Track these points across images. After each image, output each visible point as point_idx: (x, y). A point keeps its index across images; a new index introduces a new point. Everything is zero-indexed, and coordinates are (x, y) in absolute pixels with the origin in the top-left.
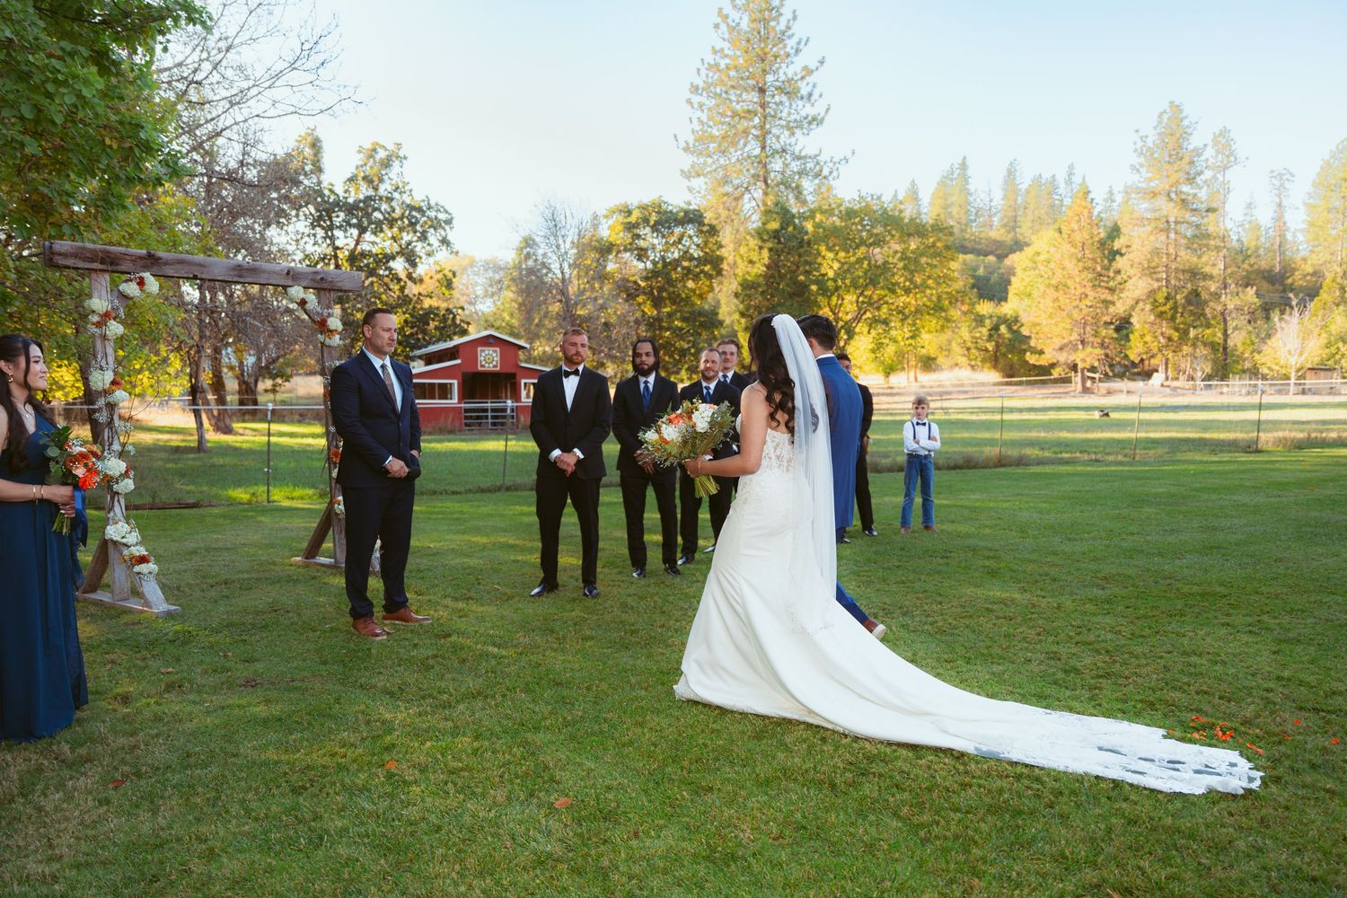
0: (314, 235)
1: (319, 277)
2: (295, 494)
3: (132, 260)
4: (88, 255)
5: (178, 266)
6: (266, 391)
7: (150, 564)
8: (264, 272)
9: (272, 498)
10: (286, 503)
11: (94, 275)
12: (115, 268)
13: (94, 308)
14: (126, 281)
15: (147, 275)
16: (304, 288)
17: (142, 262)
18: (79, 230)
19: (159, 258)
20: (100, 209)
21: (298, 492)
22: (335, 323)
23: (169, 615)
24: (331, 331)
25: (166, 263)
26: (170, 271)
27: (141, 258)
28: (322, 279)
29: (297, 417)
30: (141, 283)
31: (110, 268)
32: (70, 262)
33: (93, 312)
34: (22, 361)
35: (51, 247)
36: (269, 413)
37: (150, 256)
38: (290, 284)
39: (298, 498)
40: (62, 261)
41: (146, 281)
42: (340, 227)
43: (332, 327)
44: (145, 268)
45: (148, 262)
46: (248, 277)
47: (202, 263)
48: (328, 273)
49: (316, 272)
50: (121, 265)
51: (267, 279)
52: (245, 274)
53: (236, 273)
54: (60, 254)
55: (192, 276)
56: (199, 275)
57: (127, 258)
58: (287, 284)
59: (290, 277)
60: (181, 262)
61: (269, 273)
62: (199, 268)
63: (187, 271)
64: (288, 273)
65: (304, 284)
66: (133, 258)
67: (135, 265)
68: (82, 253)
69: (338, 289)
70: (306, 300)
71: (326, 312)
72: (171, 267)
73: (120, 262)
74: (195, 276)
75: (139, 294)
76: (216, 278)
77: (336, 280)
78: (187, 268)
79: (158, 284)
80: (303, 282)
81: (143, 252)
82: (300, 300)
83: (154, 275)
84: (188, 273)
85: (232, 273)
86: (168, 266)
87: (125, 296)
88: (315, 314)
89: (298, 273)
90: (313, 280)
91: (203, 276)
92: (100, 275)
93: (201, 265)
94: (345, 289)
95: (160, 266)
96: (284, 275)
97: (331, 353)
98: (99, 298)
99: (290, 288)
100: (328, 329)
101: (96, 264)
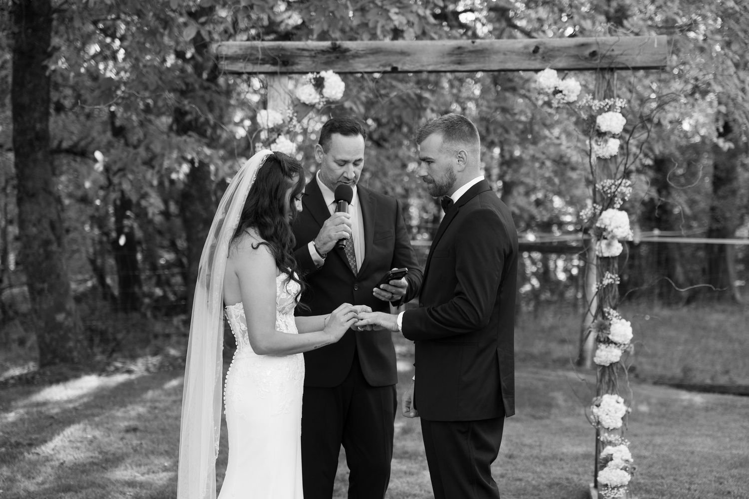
1: (587, 52)
3: (311, 57)
5: (371, 58)
8: (497, 52)
12: (290, 68)
15: (329, 74)
16: (559, 70)
17: (324, 58)
19: (347, 50)
22: (612, 122)
24: (605, 134)
25: (356, 55)
27: (323, 52)
28: (594, 54)
30: (319, 84)
31: (284, 69)
37: (335, 49)
38: (537, 65)
40: (227, 66)
41: (326, 82)
43: (604, 129)
44: (328, 65)
45: (333, 56)
46: (472, 63)
47: (406, 50)
48: (604, 44)
49: (583, 45)
50: (297, 64)
51: (501, 62)
52: (467, 59)
53: (453, 58)
54: (227, 58)
55: (389, 69)
56: (400, 67)
57: (306, 53)
58: (533, 67)
59: (538, 56)
60: (376, 52)
61: (505, 54)
62: (400, 57)
63: (383, 62)
64: (536, 50)
65: (561, 65)
66: (313, 53)
67: (314, 62)
68: (251, 54)
69: (621, 66)
70: (560, 89)
71: (596, 104)
72: (362, 59)
73: (297, 61)
74: (395, 70)
75: (317, 100)
76: (424, 69)
77: (616, 53)
78: (383, 59)
79: (343, 85)
80: (560, 61)
81: (327, 44)
82: (552, 90)
83: (339, 73)
84: (384, 66)
85: (447, 59)
86: (357, 60)
87: (304, 104)
88: (580, 108)
89: (553, 49)
90: (576, 57)
91: (406, 68)
92: (276, 79)
93: (403, 53)
94: (634, 65)
95: (347, 60)
96: (529, 54)
97: (608, 168)
98: (274, 109)
99: (540, 74)
100: (598, 131)
101: (267, 66)
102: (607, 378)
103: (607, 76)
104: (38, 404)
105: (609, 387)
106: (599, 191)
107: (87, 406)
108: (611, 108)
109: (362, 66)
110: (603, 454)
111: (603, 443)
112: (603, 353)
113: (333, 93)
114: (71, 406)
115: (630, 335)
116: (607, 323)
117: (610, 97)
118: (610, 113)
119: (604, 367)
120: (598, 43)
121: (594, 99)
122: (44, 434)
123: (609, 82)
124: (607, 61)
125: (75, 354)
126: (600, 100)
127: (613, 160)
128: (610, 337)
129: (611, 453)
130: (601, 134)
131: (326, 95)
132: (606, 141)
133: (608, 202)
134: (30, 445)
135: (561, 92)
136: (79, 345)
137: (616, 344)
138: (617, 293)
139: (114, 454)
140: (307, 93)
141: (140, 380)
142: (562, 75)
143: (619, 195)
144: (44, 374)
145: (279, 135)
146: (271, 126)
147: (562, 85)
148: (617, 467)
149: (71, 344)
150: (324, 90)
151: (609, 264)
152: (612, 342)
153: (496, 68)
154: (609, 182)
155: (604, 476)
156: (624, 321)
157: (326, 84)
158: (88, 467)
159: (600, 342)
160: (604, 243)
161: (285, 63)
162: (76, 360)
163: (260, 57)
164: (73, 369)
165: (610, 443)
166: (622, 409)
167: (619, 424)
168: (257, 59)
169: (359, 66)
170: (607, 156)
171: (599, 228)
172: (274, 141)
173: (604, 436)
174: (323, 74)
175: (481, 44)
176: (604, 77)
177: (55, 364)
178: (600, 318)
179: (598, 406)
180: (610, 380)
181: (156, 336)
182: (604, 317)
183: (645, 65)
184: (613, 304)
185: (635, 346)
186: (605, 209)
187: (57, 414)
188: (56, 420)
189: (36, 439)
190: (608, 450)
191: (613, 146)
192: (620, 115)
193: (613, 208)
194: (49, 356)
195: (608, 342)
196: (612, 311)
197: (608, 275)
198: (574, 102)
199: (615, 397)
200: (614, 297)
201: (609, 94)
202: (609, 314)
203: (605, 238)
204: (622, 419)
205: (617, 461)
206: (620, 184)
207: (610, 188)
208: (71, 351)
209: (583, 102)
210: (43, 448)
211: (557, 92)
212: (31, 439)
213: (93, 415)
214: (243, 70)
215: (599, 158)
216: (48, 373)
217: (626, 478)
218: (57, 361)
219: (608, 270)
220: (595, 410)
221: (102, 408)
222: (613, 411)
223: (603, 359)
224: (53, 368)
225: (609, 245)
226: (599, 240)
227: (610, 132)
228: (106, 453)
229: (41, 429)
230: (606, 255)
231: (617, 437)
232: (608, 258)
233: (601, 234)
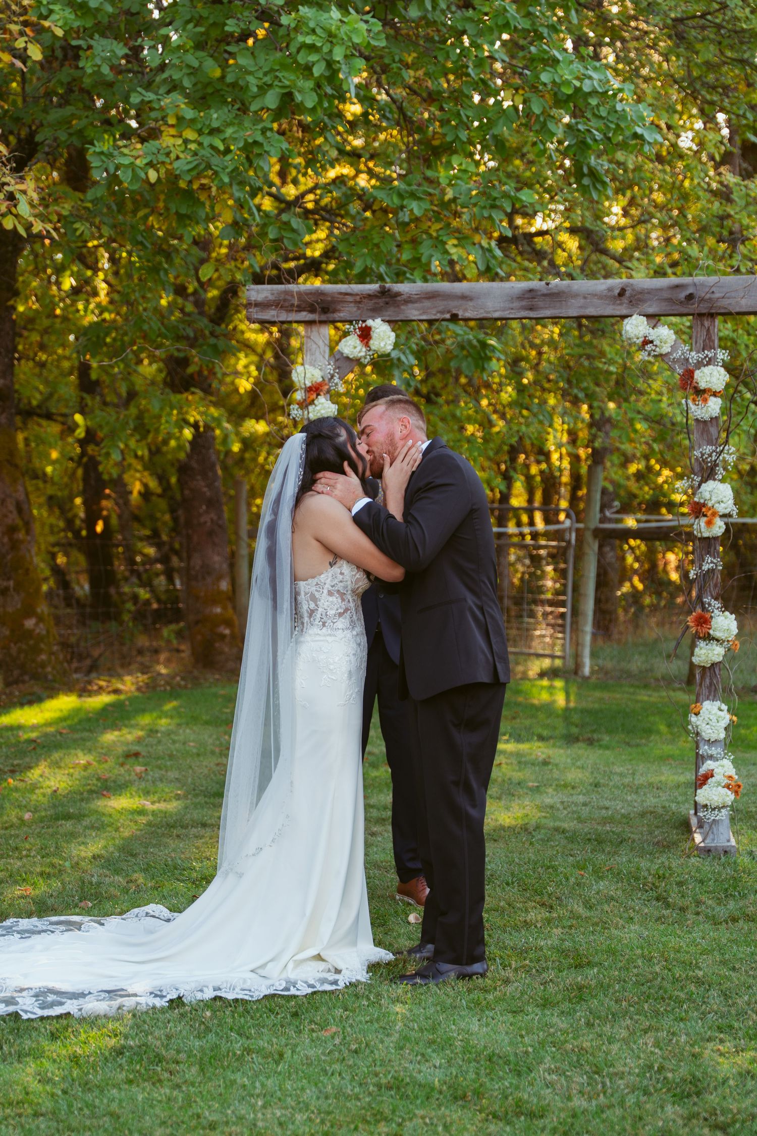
1: (682, 295)
3: (355, 302)
5: (427, 304)
8: (575, 296)
11: (308, 330)
12: (331, 316)
13: (299, 380)
14: (346, 335)
15: (377, 323)
16: (649, 316)
17: (370, 304)
19: (398, 294)
22: (713, 377)
24: (704, 391)
25: (409, 300)
27: (370, 296)
28: (690, 297)
30: (365, 335)
31: (323, 318)
32: (268, 315)
37: (384, 292)
38: (624, 312)
40: (256, 315)
41: (375, 332)
43: (703, 385)
44: (375, 312)
45: (381, 301)
46: (546, 308)
47: (468, 293)
48: (703, 285)
49: (677, 286)
50: (339, 311)
51: (581, 307)
52: (541, 304)
53: (524, 303)
54: (257, 305)
55: (448, 316)
56: (461, 314)
57: (350, 299)
58: (618, 313)
59: (625, 300)
60: (432, 296)
61: (585, 298)
62: (460, 302)
63: (440, 309)
64: (622, 293)
65: (651, 310)
66: (358, 298)
67: (359, 308)
68: (285, 300)
69: (722, 311)
70: (650, 338)
71: (694, 356)
72: (416, 305)
73: (339, 307)
74: (454, 318)
75: (363, 354)
76: (489, 316)
77: (717, 295)
78: (441, 304)
79: (393, 335)
80: (650, 306)
81: (374, 287)
82: (641, 340)
83: (389, 322)
84: (442, 312)
85: (516, 304)
86: (410, 305)
87: (348, 358)
88: (675, 361)
89: (642, 292)
90: (670, 300)
91: (468, 315)
92: (315, 328)
93: (464, 297)
94: (738, 310)
95: (398, 306)
96: (614, 297)
97: (708, 432)
98: (312, 364)
99: (626, 321)
100: (695, 388)
101: (304, 313)
102: (708, 681)
103: (707, 323)
104: (11, 728)
105: (710, 692)
106: (697, 459)
107: (73, 729)
108: (710, 362)
109: (416, 313)
110: (703, 770)
111: (702, 756)
112: (703, 651)
113: (382, 345)
114: (51, 730)
115: (735, 630)
116: (707, 616)
117: (712, 347)
118: (711, 367)
119: (704, 667)
120: (695, 285)
121: (691, 350)
122: (27, 760)
123: (708, 330)
124: (707, 305)
125: (49, 669)
126: (698, 352)
127: (714, 422)
128: (711, 632)
129: (711, 768)
130: (700, 393)
131: (373, 348)
132: (705, 400)
133: (708, 473)
134: (13, 772)
135: (652, 342)
136: (53, 658)
137: (718, 640)
138: (719, 580)
139: (115, 782)
140: (351, 346)
141: (132, 700)
142: (654, 321)
143: (721, 464)
144: (11, 693)
145: (318, 395)
146: (308, 384)
147: (653, 334)
148: (719, 784)
149: (43, 657)
150: (371, 342)
151: (709, 546)
152: (713, 639)
153: (575, 314)
154: (708, 449)
155: (705, 795)
156: (727, 613)
157: (374, 335)
158: (86, 795)
159: (700, 638)
160: (703, 521)
161: (325, 310)
162: (50, 677)
163: (296, 303)
164: (47, 688)
165: (711, 757)
166: (726, 718)
167: (722, 735)
168: (293, 305)
169: (413, 312)
170: (707, 417)
171: (697, 503)
172: (312, 402)
173: (704, 749)
174: (370, 322)
175: (557, 286)
176: (702, 325)
177: (24, 682)
178: (699, 610)
179: (697, 714)
180: (711, 684)
181: (140, 652)
182: (704, 609)
183: (751, 310)
184: (714, 594)
185: (742, 643)
186: (704, 480)
187: (38, 738)
188: (39, 744)
189: (18, 765)
190: (709, 765)
191: (714, 406)
192: (722, 370)
193: (715, 480)
194: (16, 673)
195: (709, 638)
196: (713, 602)
197: (709, 559)
198: (667, 354)
199: (718, 703)
200: (716, 586)
201: (708, 345)
202: (710, 605)
203: (705, 516)
204: (726, 729)
205: (718, 777)
206: (722, 451)
207: (710, 455)
208: (43, 665)
209: (677, 355)
210: (29, 774)
211: (647, 342)
212: (13, 765)
213: (83, 739)
214: (276, 319)
215: (697, 420)
216: (17, 693)
217: (729, 797)
218: (26, 678)
219: (709, 553)
220: (693, 719)
221: (90, 731)
222: (714, 720)
223: (703, 658)
224: (21, 685)
225: (709, 523)
226: (697, 517)
227: (709, 390)
228: (106, 780)
229: (22, 753)
230: (705, 535)
231: (719, 750)
232: (708, 538)
233: (698, 510)
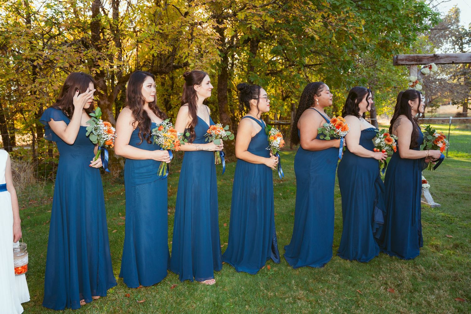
0: (454, 48)
2: (458, 155)
3: (428, 59)
4: (411, 59)
5: (446, 59)
6: (428, 112)
7: (427, 184)
9: (448, 156)
10: (456, 159)
11: (412, 67)
12: (420, 63)
13: (411, 80)
14: (424, 67)
15: (433, 64)
17: (431, 59)
18: (398, 52)
19: (439, 56)
20: (406, 42)
21: (460, 154)
23: (436, 207)
25: (441, 58)
26: (442, 61)
27: (431, 57)
29: (441, 122)
30: (430, 67)
32: (403, 63)
33: (410, 81)
34: (417, 100)
35: (397, 58)
36: (450, 121)
37: (435, 56)
39: (460, 157)
40: (400, 62)
41: (433, 67)
42: (466, 43)
44: (432, 61)
45: (434, 58)
47: (457, 56)
50: (423, 61)
54: (400, 60)
55: (451, 62)
56: (455, 62)
57: (426, 58)
62: (455, 58)
75: (429, 72)
76: (462, 62)
78: (450, 59)
79: (437, 67)
83: (436, 64)
86: (442, 59)
87: (423, 74)
91: (457, 62)
92: (414, 66)
95: (438, 59)
98: (413, 76)
101: (413, 62)
145: (417, 84)
146: (414, 81)
150: (432, 69)
172: (415, 86)
214: (405, 64)
